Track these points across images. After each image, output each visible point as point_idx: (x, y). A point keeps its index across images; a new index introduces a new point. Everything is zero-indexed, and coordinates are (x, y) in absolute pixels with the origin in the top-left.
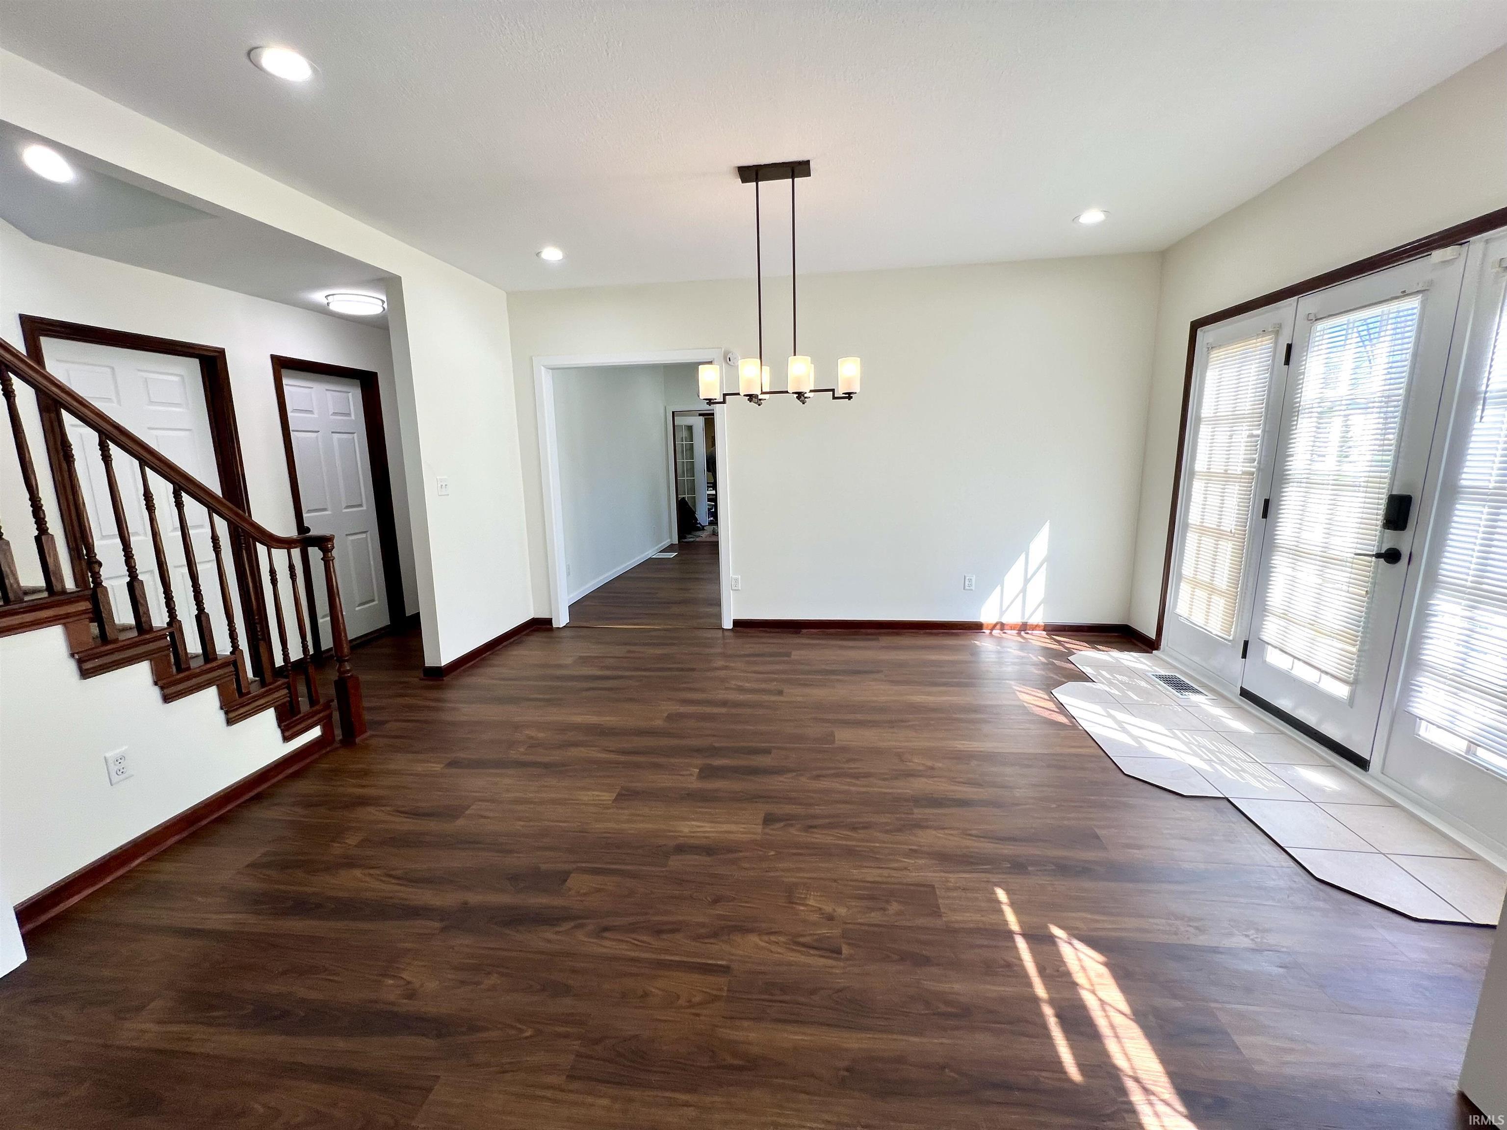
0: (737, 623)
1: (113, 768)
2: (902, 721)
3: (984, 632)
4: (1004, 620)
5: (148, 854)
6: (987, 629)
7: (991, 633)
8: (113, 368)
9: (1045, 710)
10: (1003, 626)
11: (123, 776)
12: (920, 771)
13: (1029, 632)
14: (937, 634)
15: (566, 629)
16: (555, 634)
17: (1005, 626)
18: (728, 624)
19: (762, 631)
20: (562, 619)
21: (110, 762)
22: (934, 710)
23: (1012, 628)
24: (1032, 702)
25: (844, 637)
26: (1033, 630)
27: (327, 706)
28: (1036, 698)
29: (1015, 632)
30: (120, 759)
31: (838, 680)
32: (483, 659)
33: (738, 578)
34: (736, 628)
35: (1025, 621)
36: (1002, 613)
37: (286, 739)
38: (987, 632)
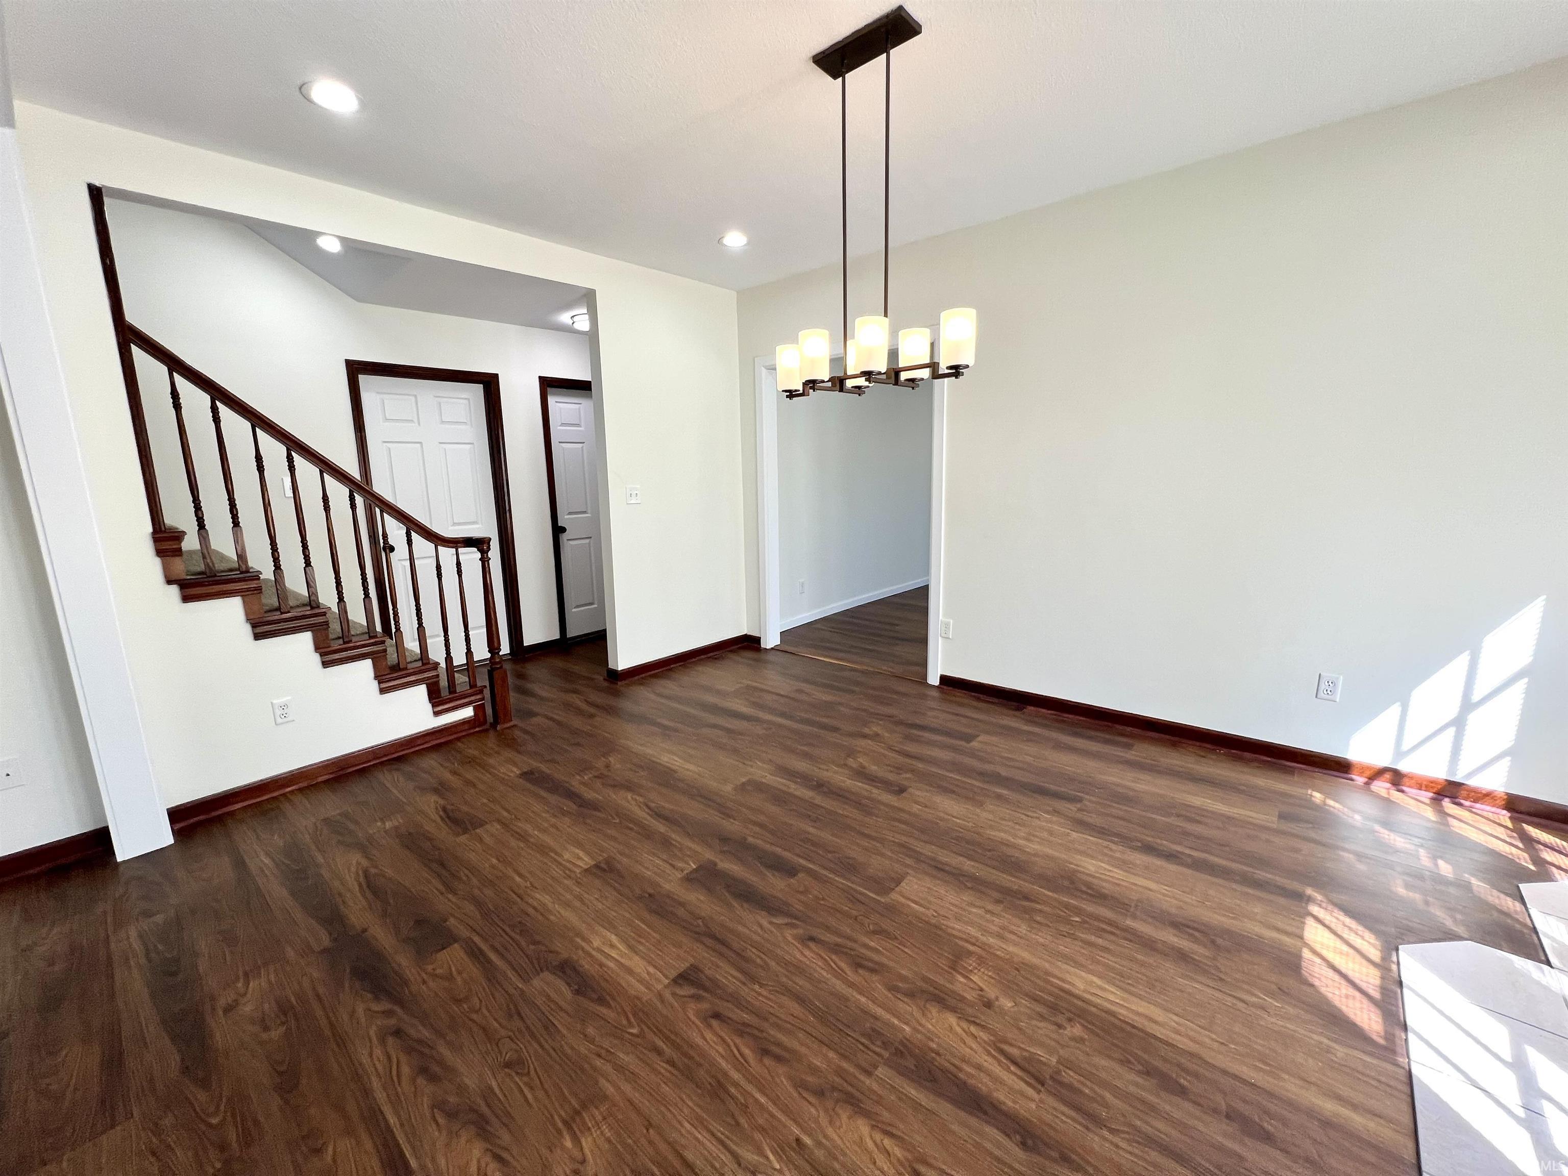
0: (946, 680)
1: (279, 712)
2: (1026, 898)
3: (1352, 780)
4: (1403, 766)
5: (301, 784)
6: (1361, 774)
7: (1367, 784)
8: (415, 396)
9: (1343, 982)
10: (1397, 778)
11: (285, 720)
12: (962, 999)
13: (1467, 803)
14: (1247, 762)
15: (773, 652)
16: (763, 656)
17: (1405, 780)
18: (934, 679)
19: (974, 696)
20: (771, 640)
21: (276, 707)
22: (1100, 897)
23: (1424, 784)
24: (1325, 953)
25: (1078, 730)
26: (1474, 802)
27: (481, 692)
28: (1345, 948)
29: (1426, 796)
30: (284, 707)
31: (999, 797)
32: (670, 670)
33: (949, 623)
34: (942, 686)
35: (1458, 778)
36: (1399, 754)
37: (436, 714)
38: (1360, 780)
